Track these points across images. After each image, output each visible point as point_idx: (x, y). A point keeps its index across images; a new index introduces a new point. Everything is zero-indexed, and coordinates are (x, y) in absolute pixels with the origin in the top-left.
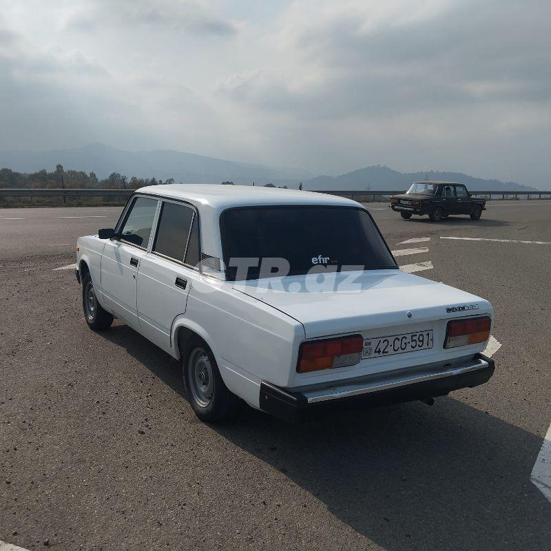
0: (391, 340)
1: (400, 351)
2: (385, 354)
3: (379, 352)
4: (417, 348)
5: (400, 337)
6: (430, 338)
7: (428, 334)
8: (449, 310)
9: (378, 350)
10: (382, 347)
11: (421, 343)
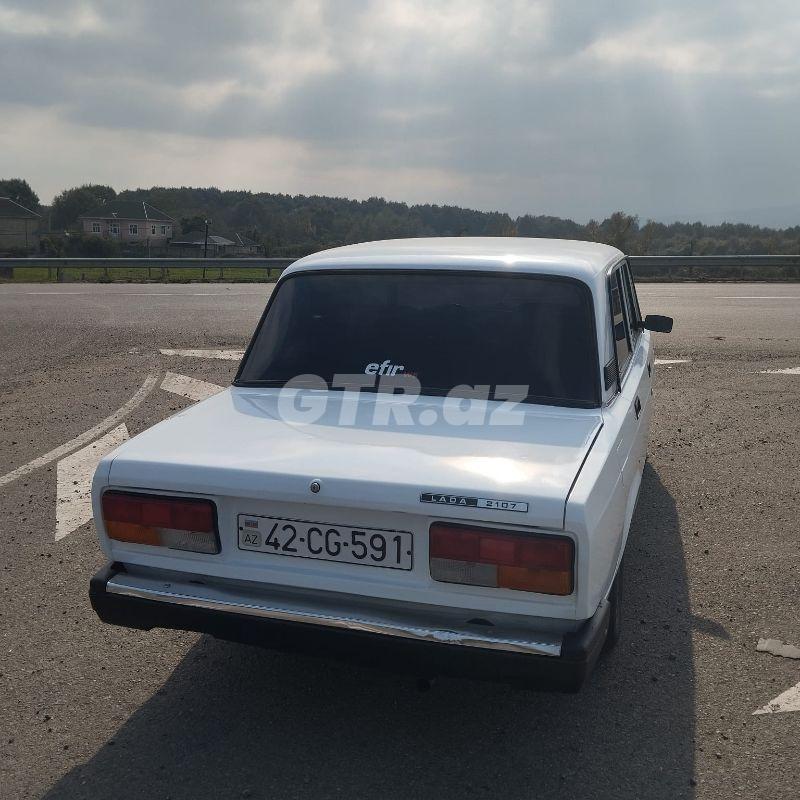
0: (302, 530)
1: (324, 554)
2: (288, 553)
3: (276, 545)
4: (368, 560)
5: (324, 529)
6: (405, 547)
7: (398, 539)
8: (426, 497)
9: (272, 540)
10: (283, 537)
11: (379, 555)
